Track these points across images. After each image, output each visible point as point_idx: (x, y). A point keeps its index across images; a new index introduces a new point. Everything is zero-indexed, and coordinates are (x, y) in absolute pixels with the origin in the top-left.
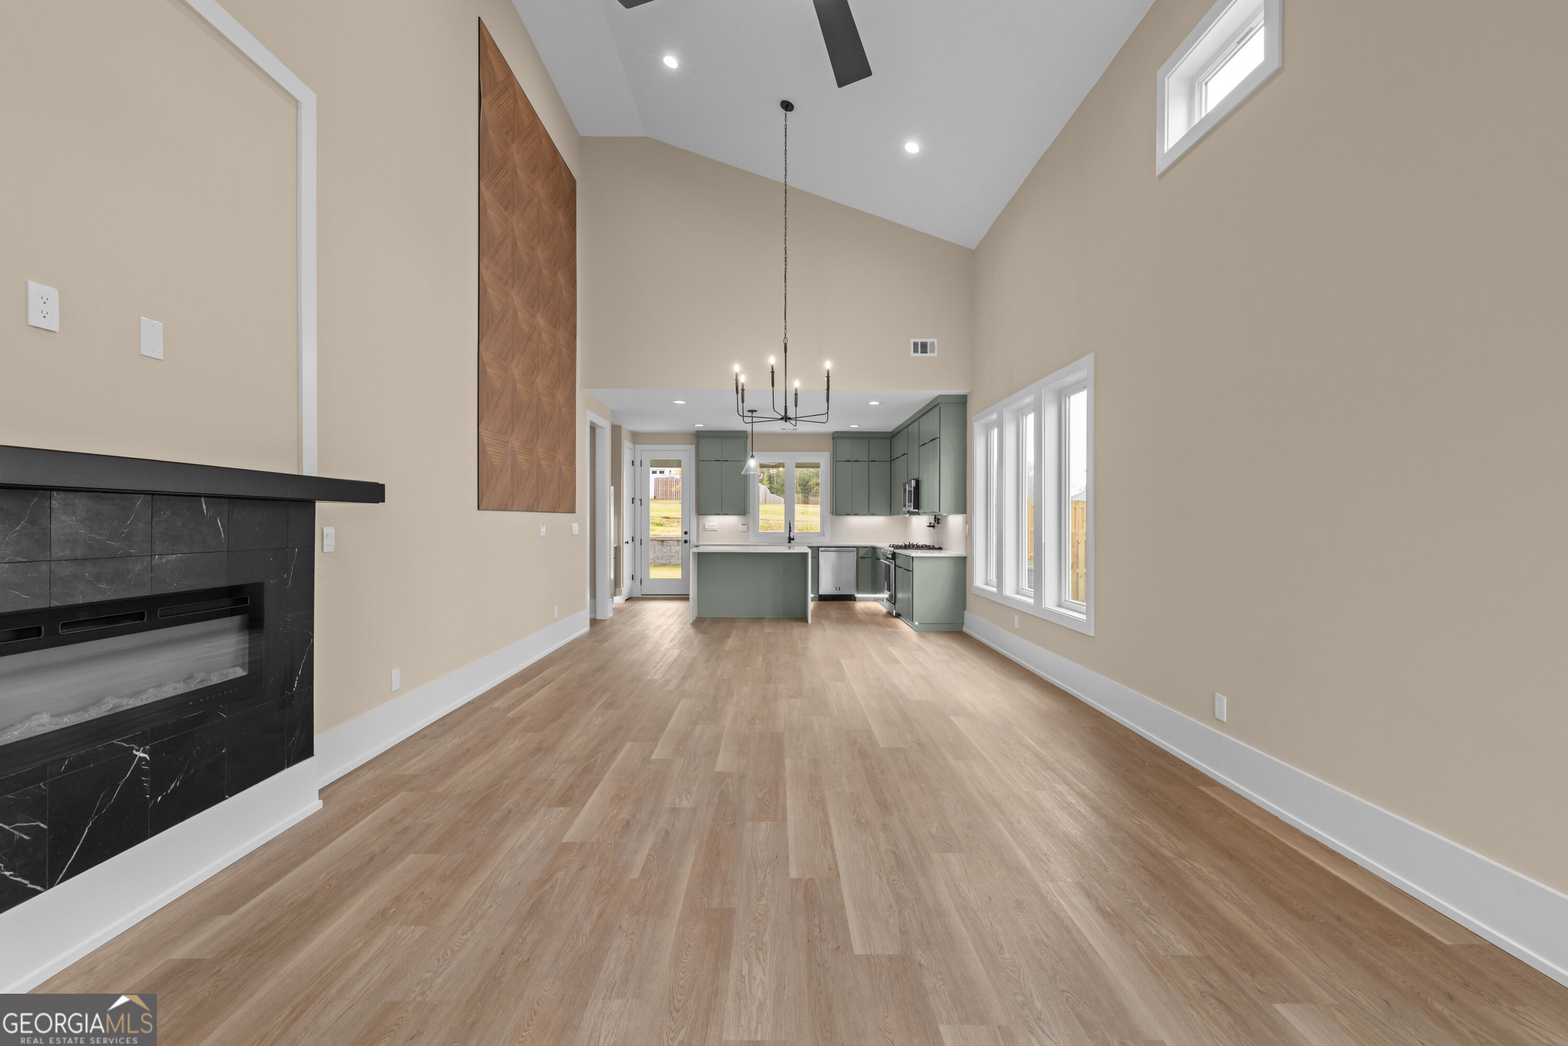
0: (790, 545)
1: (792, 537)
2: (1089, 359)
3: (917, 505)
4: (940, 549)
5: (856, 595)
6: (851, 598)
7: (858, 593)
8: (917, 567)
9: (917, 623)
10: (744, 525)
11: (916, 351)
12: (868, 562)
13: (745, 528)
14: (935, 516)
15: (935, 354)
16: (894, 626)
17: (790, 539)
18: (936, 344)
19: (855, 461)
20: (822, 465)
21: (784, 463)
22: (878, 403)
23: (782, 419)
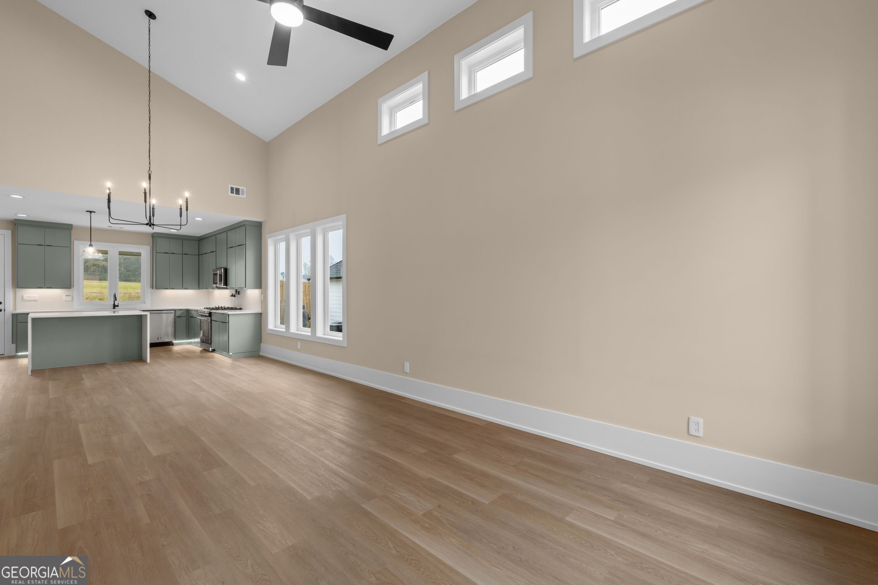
0: (114, 310)
1: (116, 304)
2: (344, 216)
3: (226, 284)
4: (241, 309)
5: (173, 342)
6: (170, 344)
7: (175, 340)
8: (232, 320)
9: (231, 354)
10: (69, 296)
11: (232, 192)
12: (183, 320)
13: (69, 298)
14: (236, 290)
15: (245, 196)
16: (213, 357)
17: (115, 306)
18: (245, 190)
19: (171, 253)
20: (142, 254)
21: (107, 251)
22: (202, 219)
23: (147, 224)
